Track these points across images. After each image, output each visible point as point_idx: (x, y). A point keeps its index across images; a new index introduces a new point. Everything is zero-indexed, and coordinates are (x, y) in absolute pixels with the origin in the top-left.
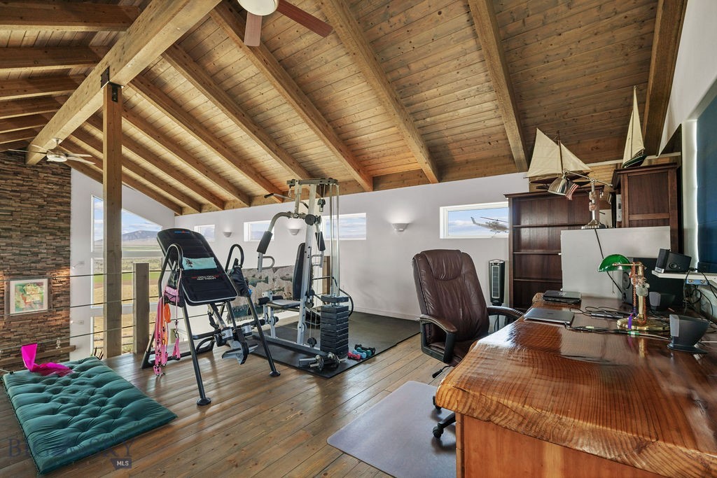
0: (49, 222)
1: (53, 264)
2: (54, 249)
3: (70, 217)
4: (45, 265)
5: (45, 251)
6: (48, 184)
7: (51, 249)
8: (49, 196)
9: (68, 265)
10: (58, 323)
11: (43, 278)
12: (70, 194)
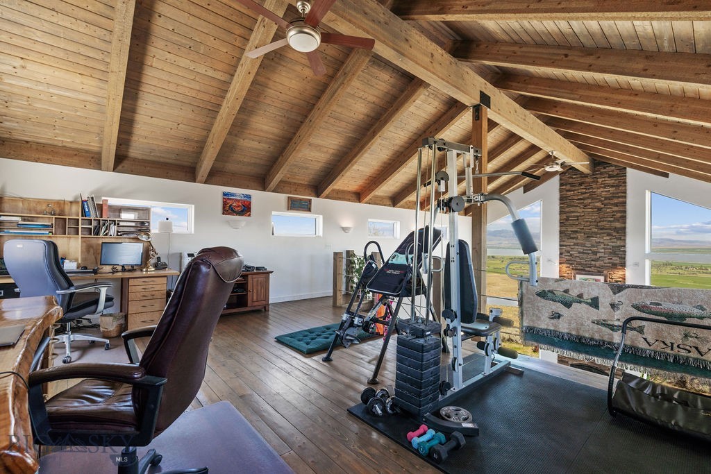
0: (606, 223)
1: (609, 263)
2: (610, 249)
3: (625, 217)
4: (602, 263)
5: (603, 251)
6: (605, 187)
7: (608, 249)
8: (606, 198)
9: (623, 265)
11: (600, 275)
12: (626, 193)
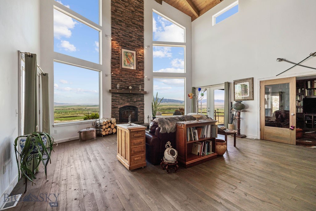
0: (136, 21)
1: (137, 44)
3: (143, 20)
4: (134, 44)
7: (137, 36)
8: (135, 7)
10: (140, 78)
11: (134, 50)
12: (143, 7)
